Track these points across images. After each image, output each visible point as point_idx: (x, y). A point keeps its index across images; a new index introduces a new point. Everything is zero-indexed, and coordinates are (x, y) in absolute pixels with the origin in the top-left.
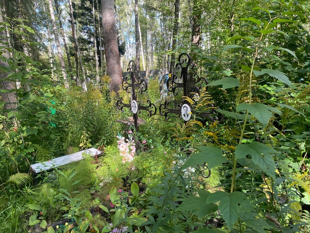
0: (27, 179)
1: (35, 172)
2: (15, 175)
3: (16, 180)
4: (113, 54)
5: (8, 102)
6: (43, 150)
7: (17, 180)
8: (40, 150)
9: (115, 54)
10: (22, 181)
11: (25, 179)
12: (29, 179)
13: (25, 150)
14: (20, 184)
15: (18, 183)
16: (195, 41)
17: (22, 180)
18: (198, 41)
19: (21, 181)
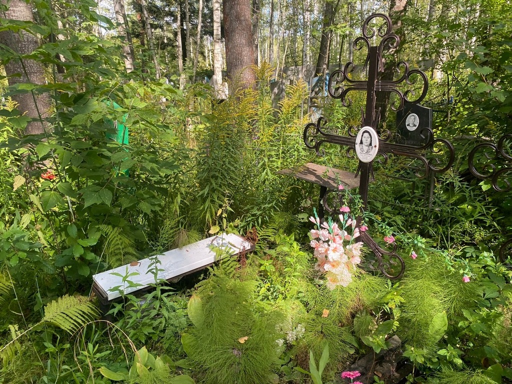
0: (87, 315)
1: (107, 298)
2: (57, 302)
3: (61, 318)
4: (241, 23)
5: (37, 116)
6: (120, 239)
7: (64, 320)
8: (115, 239)
9: (244, 24)
10: (75, 321)
11: (82, 316)
12: (92, 312)
13: (80, 241)
14: (70, 330)
15: (66, 326)
16: (398, 7)
17: (74, 318)
18: (405, 8)
19: (72, 321)
